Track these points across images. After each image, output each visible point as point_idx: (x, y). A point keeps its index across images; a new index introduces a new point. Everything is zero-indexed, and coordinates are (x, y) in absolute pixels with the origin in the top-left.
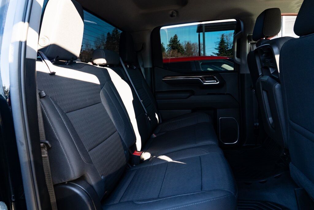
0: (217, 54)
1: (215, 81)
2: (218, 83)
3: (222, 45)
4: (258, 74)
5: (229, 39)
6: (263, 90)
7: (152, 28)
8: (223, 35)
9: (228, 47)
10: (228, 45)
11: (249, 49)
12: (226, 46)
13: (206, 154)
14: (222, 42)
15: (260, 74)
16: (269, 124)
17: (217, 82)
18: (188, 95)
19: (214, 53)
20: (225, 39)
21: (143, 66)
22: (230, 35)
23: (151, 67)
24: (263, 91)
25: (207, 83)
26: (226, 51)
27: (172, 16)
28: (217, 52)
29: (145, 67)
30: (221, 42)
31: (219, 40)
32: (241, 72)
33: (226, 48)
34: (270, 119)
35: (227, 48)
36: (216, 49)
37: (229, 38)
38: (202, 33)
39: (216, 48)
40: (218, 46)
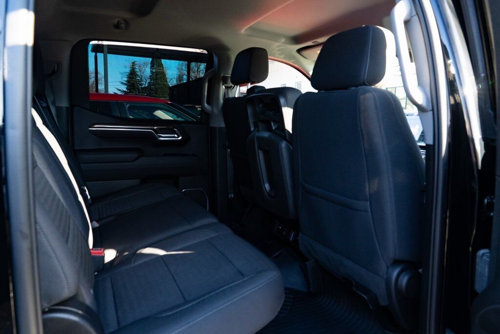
0: (124, 91)
1: (176, 136)
2: (180, 138)
3: (133, 78)
4: (250, 129)
5: (143, 71)
6: (259, 148)
7: (76, 39)
8: (134, 63)
9: (142, 83)
10: (141, 80)
11: (223, 94)
12: (139, 81)
13: (213, 235)
14: (132, 75)
15: (252, 130)
16: (265, 192)
17: (178, 137)
18: (135, 155)
19: (120, 90)
20: (137, 70)
21: (54, 103)
22: (145, 64)
23: (68, 106)
24: (259, 151)
25: (164, 137)
26: (138, 89)
27: (117, 26)
28: (124, 88)
29: (57, 105)
30: (131, 73)
31: (128, 70)
32: (212, 125)
33: (139, 84)
34: (267, 186)
35: (141, 85)
36: (122, 83)
37: (143, 69)
38: (103, 54)
39: (124, 82)
40: (126, 79)
